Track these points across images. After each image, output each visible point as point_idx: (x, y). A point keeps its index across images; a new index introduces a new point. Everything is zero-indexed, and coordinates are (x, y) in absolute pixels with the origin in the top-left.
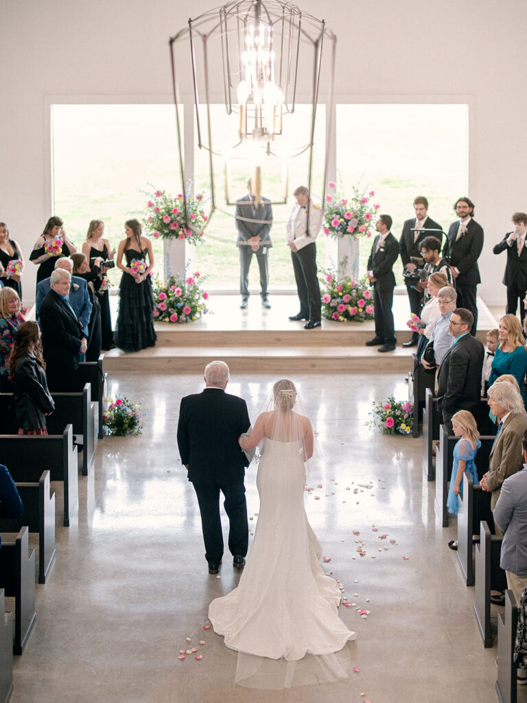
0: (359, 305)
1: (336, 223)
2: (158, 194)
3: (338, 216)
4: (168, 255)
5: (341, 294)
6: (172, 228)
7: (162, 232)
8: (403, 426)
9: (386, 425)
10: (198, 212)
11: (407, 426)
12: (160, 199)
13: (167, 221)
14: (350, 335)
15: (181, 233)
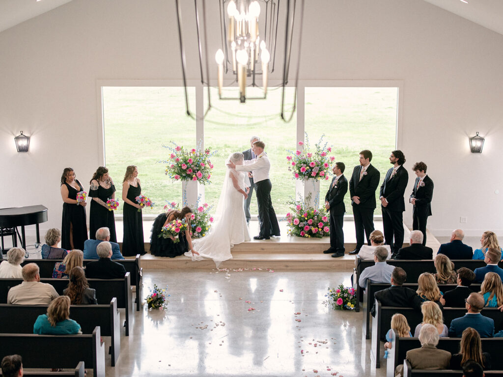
0: (319, 226)
1: (303, 169)
2: (178, 149)
3: (305, 165)
4: (185, 191)
5: (306, 218)
6: (188, 173)
7: (181, 176)
8: (349, 304)
9: (337, 303)
10: (206, 162)
11: (352, 304)
12: (179, 153)
13: (184, 168)
14: (312, 246)
15: (194, 176)
